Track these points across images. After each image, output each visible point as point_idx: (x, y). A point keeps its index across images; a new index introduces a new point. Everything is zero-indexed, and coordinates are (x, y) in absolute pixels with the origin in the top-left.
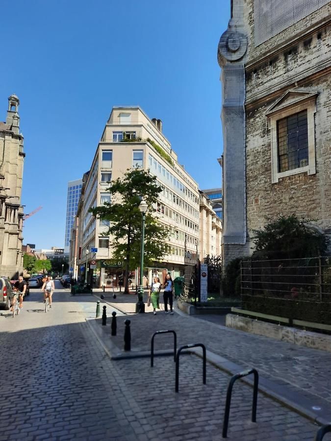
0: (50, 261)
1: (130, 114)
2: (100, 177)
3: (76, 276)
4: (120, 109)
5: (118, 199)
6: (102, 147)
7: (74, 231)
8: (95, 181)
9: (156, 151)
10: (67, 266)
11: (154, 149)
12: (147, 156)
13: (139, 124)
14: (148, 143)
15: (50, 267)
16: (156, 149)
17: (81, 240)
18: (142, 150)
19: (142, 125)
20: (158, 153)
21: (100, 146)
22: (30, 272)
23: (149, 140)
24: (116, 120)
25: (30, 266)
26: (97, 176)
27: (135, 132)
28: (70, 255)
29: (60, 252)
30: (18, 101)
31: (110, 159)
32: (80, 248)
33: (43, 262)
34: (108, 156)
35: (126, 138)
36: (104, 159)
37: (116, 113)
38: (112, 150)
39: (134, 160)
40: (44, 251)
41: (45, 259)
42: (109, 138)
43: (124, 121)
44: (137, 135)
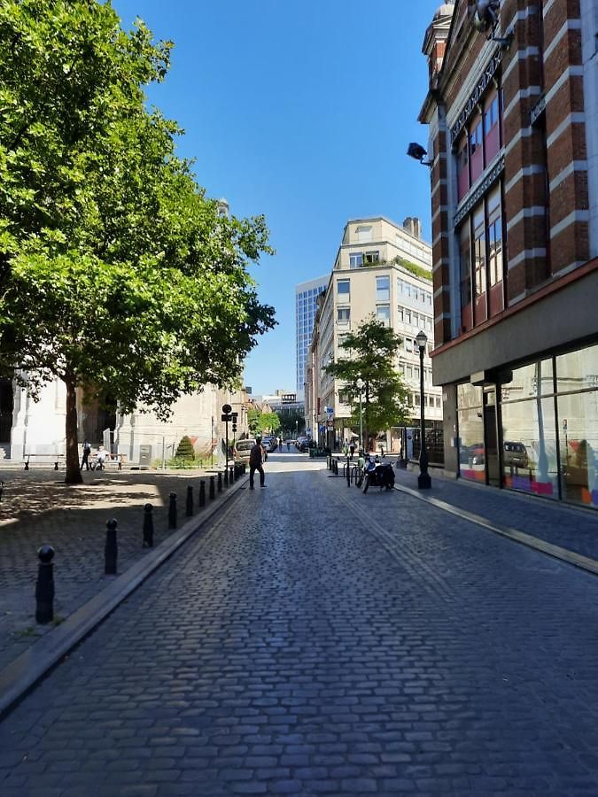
0: (276, 416)
1: (371, 227)
2: (336, 314)
3: (316, 438)
4: (358, 221)
5: (354, 355)
6: (336, 276)
7: (309, 371)
8: (330, 319)
9: (408, 272)
10: (302, 423)
11: (406, 271)
12: (395, 282)
13: (383, 240)
14: (396, 266)
15: (277, 424)
16: (408, 269)
17: (319, 388)
18: (388, 276)
19: (387, 242)
20: (411, 274)
21: (334, 275)
22: (253, 432)
23: (397, 260)
24: (354, 237)
25: (253, 423)
26: (332, 313)
27: (378, 252)
28: (305, 404)
29: (290, 399)
30: (227, 206)
31: (348, 291)
32: (319, 399)
33: (268, 417)
34: (345, 287)
35: (366, 261)
36: (340, 291)
37: (353, 228)
38: (349, 279)
39: (378, 289)
40: (266, 398)
41: (270, 411)
42: (345, 263)
43: (364, 237)
44: (380, 258)
